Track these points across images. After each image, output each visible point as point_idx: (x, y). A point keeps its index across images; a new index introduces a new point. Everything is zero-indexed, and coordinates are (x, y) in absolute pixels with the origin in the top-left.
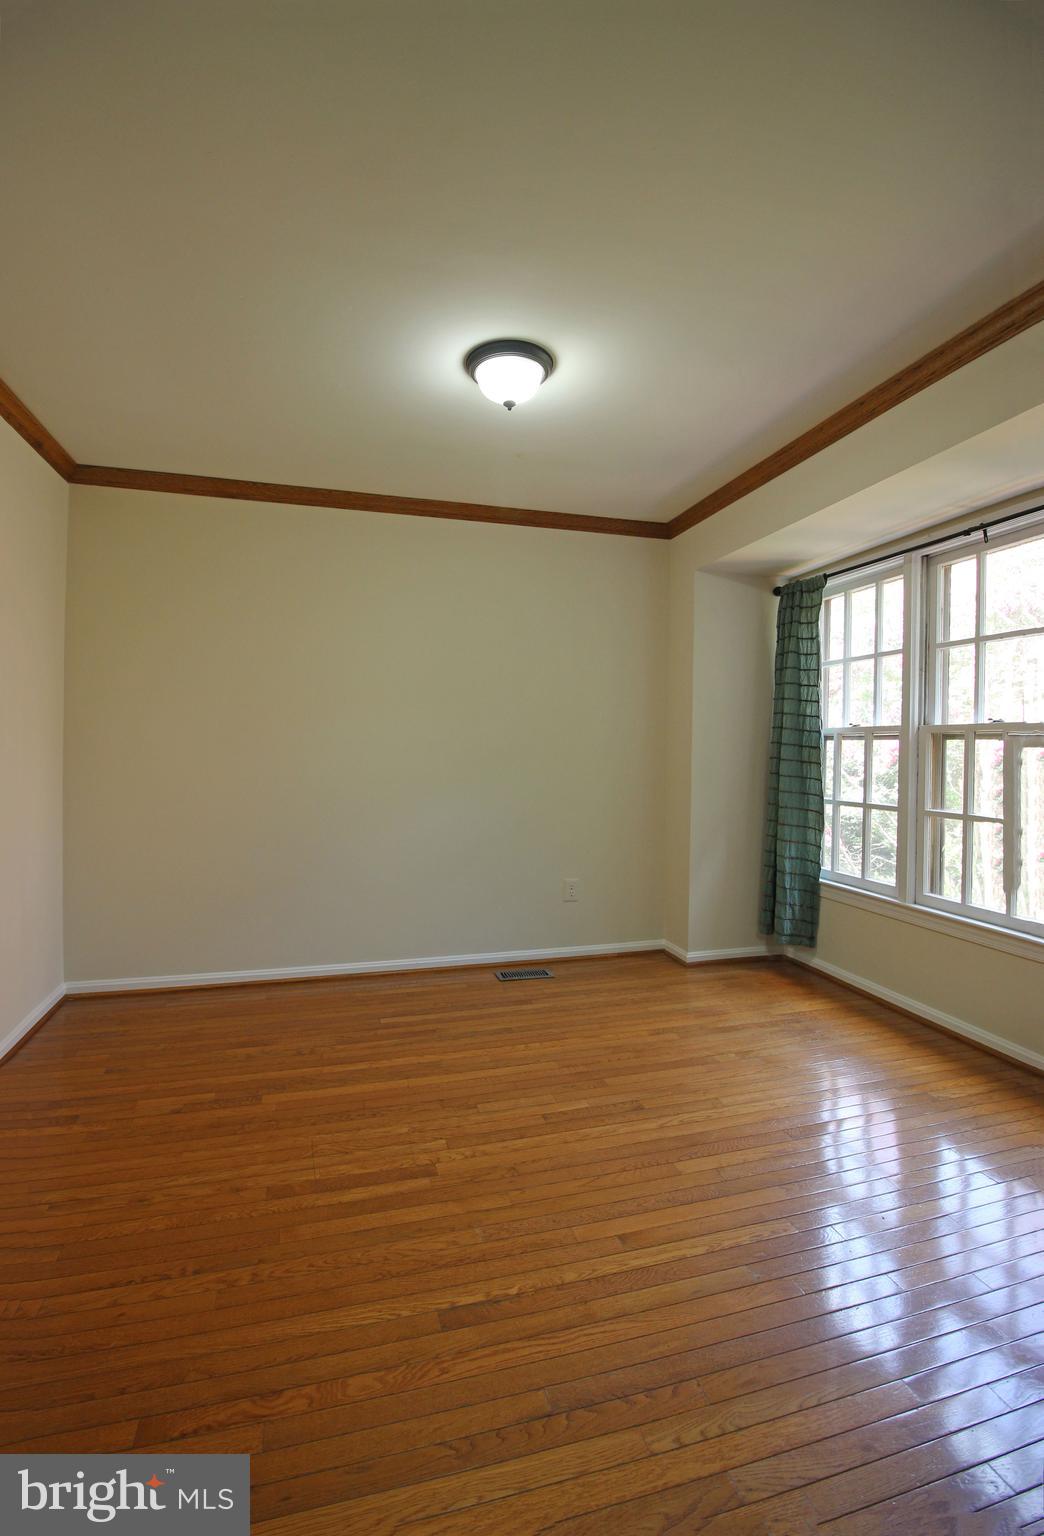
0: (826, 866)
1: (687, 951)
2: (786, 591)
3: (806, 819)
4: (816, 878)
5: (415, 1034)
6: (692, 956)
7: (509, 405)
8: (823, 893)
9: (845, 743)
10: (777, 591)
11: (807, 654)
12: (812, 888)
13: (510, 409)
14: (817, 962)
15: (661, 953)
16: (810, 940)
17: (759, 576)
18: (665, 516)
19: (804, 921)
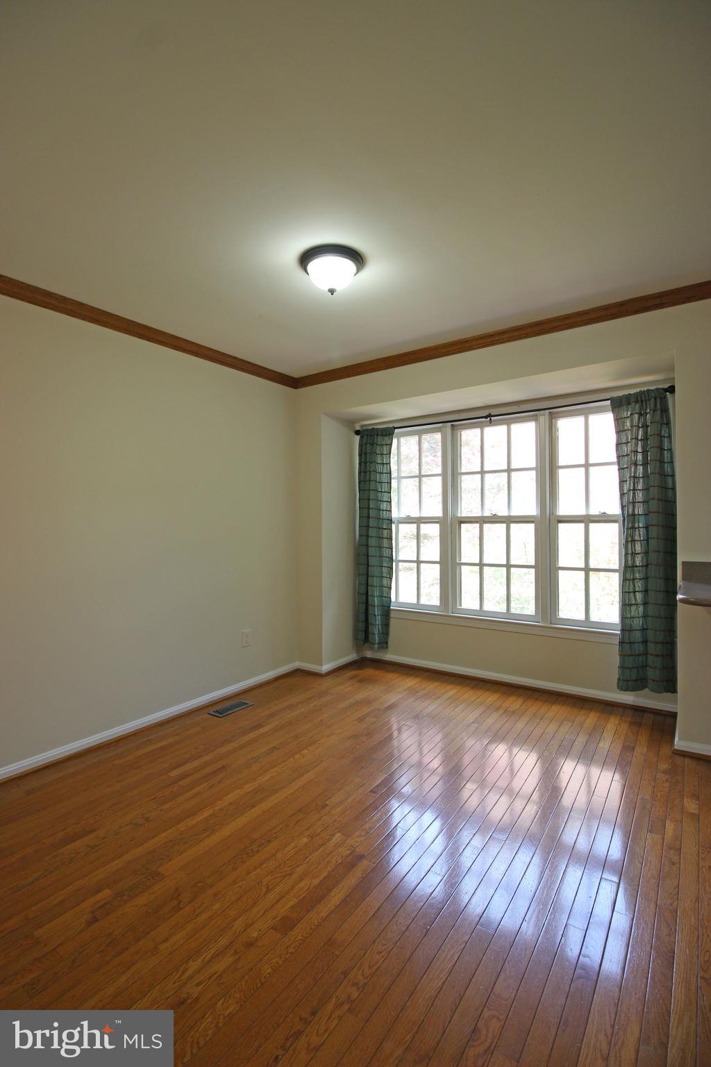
0: (393, 598)
1: (321, 665)
2: (366, 433)
3: (382, 572)
4: (389, 607)
5: (215, 772)
6: (325, 668)
7: (332, 291)
8: (392, 615)
9: (400, 526)
10: (357, 433)
11: (380, 473)
12: (386, 611)
13: (332, 294)
14: (389, 656)
15: (297, 672)
16: (384, 644)
17: (349, 422)
18: (296, 374)
19: (383, 633)
